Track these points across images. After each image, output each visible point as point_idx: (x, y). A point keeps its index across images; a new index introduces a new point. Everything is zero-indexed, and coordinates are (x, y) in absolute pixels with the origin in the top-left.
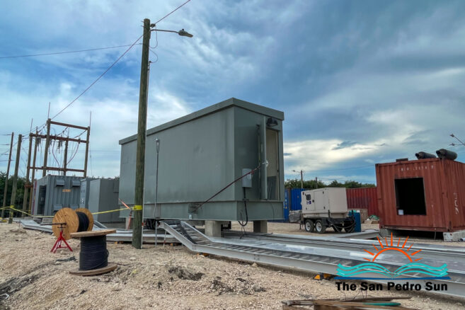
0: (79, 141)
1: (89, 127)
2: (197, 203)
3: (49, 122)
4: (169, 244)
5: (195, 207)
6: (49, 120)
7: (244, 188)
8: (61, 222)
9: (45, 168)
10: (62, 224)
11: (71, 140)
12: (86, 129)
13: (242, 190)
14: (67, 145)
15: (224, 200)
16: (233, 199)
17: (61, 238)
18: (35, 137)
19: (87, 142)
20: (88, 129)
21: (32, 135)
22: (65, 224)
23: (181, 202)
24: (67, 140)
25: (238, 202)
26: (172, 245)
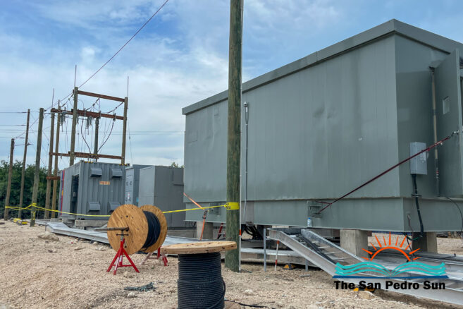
0: (114, 117)
1: (127, 98)
2: (322, 201)
3: (76, 92)
4: (282, 265)
5: (318, 207)
6: (76, 88)
7: (414, 176)
8: (121, 226)
9: (72, 154)
10: (122, 230)
11: (104, 115)
12: (122, 100)
13: (410, 180)
14: (97, 124)
15: (376, 196)
16: (397, 194)
17: (122, 251)
18: (59, 113)
19: (124, 119)
20: (125, 101)
21: (53, 111)
22: (127, 230)
23: (291, 198)
24: (98, 116)
25: (405, 199)
26: (287, 267)
